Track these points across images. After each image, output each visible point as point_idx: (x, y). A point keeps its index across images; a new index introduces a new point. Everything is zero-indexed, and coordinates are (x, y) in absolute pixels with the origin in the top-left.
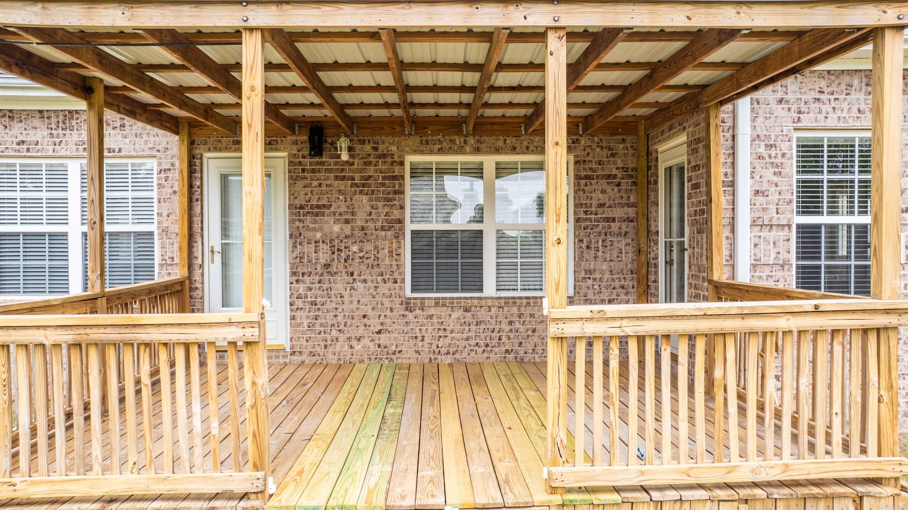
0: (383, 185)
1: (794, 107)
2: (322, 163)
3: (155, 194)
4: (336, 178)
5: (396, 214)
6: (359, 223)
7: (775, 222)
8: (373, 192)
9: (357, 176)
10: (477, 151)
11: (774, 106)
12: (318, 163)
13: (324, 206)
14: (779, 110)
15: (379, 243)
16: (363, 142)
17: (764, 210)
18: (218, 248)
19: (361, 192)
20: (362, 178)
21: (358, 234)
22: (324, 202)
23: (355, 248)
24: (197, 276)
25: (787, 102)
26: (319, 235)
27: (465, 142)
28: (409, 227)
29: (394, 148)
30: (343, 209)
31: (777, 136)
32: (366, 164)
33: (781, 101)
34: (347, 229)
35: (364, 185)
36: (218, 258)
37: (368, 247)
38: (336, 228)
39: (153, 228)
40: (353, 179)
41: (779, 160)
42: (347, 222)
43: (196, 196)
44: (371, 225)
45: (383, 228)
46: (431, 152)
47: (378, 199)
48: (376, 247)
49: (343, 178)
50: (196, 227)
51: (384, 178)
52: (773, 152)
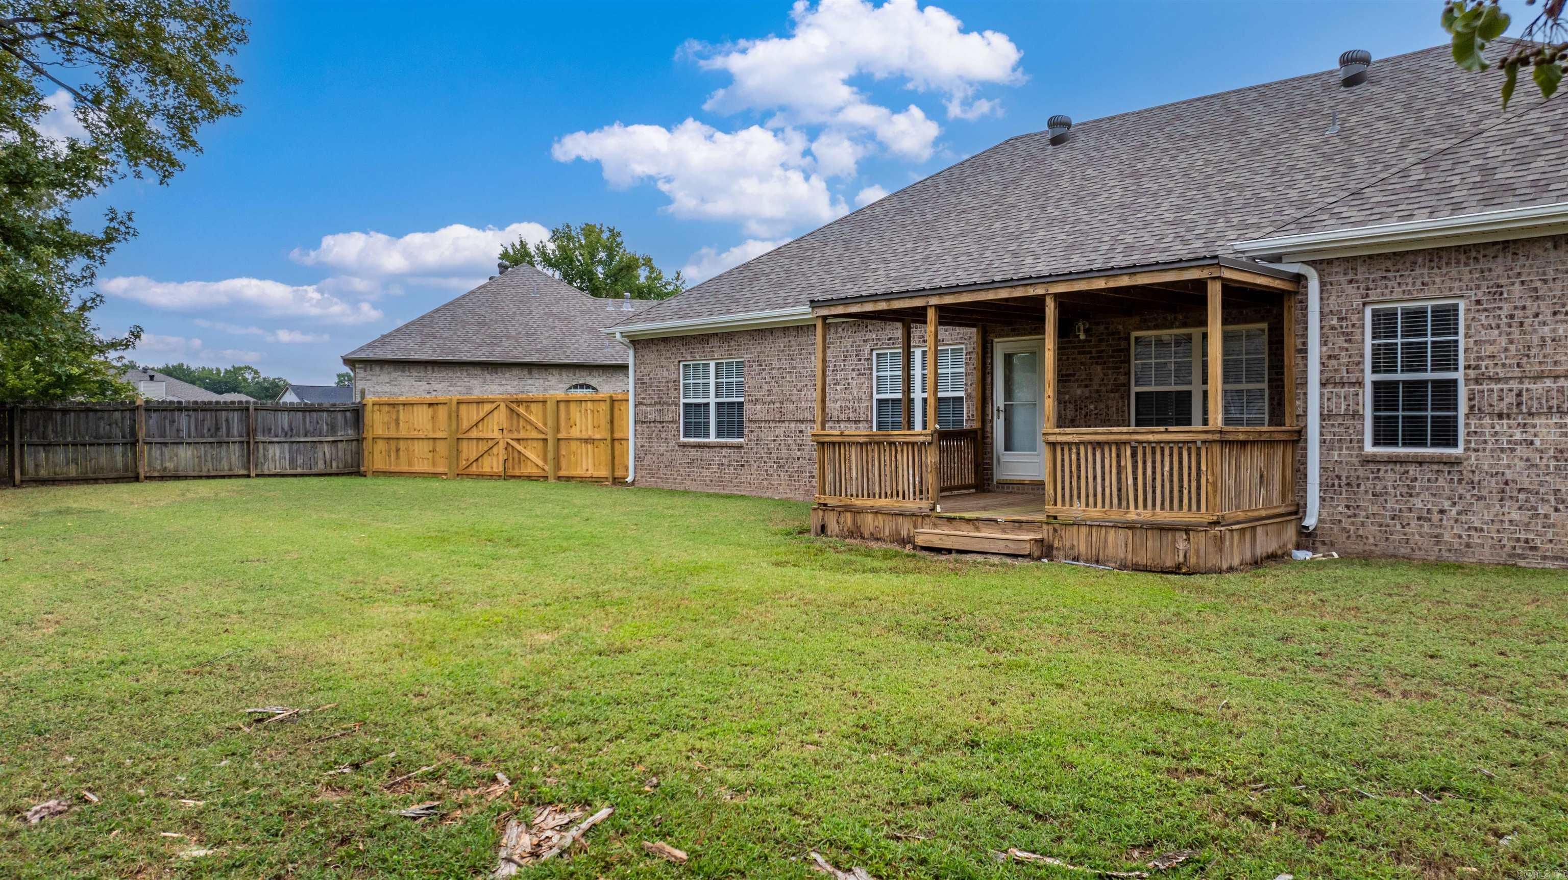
0: (1113, 357)
1: (1362, 286)
2: (1070, 342)
3: (963, 370)
4: (1079, 353)
5: (1122, 379)
6: (1096, 387)
7: (1345, 380)
8: (1105, 363)
9: (1094, 350)
10: (1185, 325)
11: (1345, 286)
12: (1067, 342)
13: (1070, 375)
14: (1350, 289)
15: (1110, 402)
16: (1098, 324)
17: (1336, 370)
18: (1002, 408)
19: (1097, 363)
20: (1098, 352)
21: (1095, 395)
22: (1071, 372)
23: (1092, 407)
24: (988, 429)
25: (1357, 282)
26: (1067, 397)
27: (1175, 319)
28: (1134, 389)
29: (1120, 327)
30: (1083, 377)
31: (1347, 311)
32: (1101, 340)
33: (1351, 282)
34: (1087, 392)
35: (1099, 357)
36: (1002, 415)
37: (1102, 406)
38: (1079, 392)
39: (962, 394)
40: (1090, 352)
41: (1350, 330)
42: (1086, 386)
43: (989, 370)
44: (1104, 389)
45: (1112, 391)
46: (1149, 329)
47: (1108, 368)
48: (1107, 406)
49: (1084, 353)
50: (988, 392)
51: (1113, 351)
52: (1344, 324)
